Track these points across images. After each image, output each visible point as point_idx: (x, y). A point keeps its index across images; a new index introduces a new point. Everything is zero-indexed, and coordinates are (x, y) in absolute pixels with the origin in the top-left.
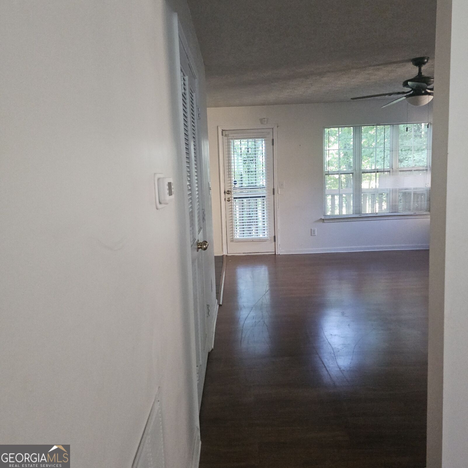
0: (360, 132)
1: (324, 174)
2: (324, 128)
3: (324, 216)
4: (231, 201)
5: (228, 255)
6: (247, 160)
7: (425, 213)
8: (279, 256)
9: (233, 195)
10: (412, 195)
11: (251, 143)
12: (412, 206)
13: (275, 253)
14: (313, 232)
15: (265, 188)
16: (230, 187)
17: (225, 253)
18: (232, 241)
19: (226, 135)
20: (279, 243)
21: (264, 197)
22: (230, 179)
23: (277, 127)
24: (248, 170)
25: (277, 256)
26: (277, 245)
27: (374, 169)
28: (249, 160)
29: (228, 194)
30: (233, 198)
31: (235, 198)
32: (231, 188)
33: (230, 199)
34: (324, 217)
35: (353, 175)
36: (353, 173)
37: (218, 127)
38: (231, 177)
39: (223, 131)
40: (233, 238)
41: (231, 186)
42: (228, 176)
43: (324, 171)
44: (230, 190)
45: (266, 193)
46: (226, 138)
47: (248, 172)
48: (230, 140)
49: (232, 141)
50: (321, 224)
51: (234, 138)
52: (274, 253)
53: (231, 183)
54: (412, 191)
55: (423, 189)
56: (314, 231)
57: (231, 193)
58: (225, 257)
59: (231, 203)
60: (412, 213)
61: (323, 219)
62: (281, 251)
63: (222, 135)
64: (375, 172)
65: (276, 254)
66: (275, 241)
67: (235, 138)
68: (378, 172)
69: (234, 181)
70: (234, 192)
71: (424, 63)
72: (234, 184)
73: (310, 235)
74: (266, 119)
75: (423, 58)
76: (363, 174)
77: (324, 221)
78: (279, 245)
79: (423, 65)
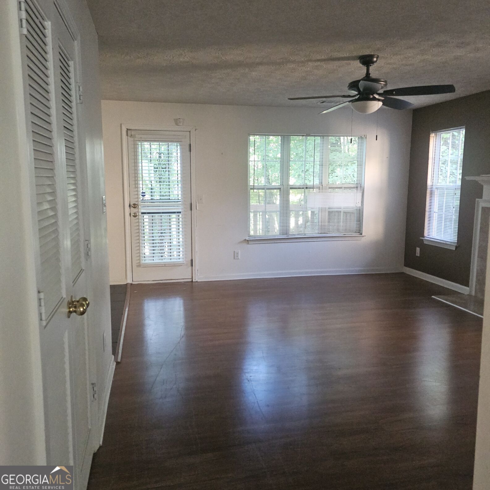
0: (289, 142)
1: (248, 188)
2: (249, 135)
3: (248, 236)
4: (137, 217)
5: (134, 283)
6: (159, 168)
7: (354, 235)
8: (196, 283)
9: (141, 209)
10: (342, 213)
11: (164, 147)
12: (341, 227)
13: (192, 280)
14: (236, 255)
15: (180, 202)
16: (137, 200)
17: (129, 280)
18: (139, 265)
19: (131, 135)
20: (197, 268)
21: (180, 212)
22: (136, 189)
23: (195, 130)
24: (160, 179)
25: (194, 283)
26: (195, 270)
27: (303, 185)
28: (161, 168)
29: (134, 207)
30: (140, 214)
31: (143, 213)
32: (138, 201)
33: (137, 214)
34: (248, 238)
35: (280, 190)
36: (280, 189)
37: (121, 124)
38: (137, 188)
39: (128, 131)
40: (140, 263)
41: (138, 198)
42: (134, 186)
43: (248, 185)
44: (136, 203)
45: (182, 208)
46: (132, 139)
47: (160, 182)
48: (137, 142)
49: (140, 143)
50: (245, 245)
51: (142, 139)
52: (191, 280)
53: (137, 194)
54: (342, 210)
55: (353, 208)
56: (237, 253)
57: (137, 207)
58: (129, 286)
59: (138, 219)
60: (342, 235)
61: (248, 241)
62: (199, 278)
63: (127, 135)
64: (304, 188)
65: (194, 281)
66: (192, 266)
67: (144, 139)
68: (307, 188)
69: (142, 193)
70: (142, 206)
71: (373, 62)
72: (142, 195)
73: (233, 258)
74: (181, 120)
75: (372, 56)
76: (290, 190)
77: (248, 242)
78: (198, 270)
79: (372, 64)
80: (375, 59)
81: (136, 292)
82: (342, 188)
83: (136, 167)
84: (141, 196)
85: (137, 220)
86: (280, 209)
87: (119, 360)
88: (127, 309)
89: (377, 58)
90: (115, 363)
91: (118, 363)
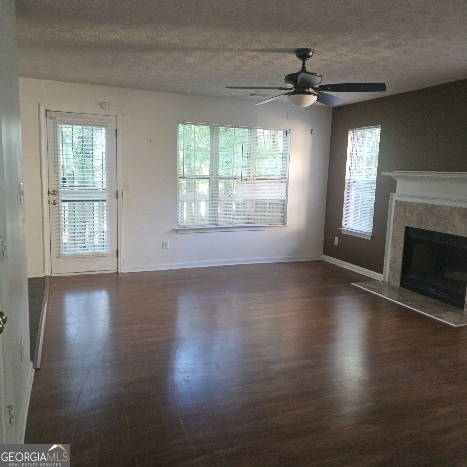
0: (218, 133)
1: (178, 177)
2: (179, 123)
3: (178, 226)
4: (57, 205)
5: (53, 275)
6: (82, 153)
7: (279, 225)
8: (122, 275)
9: (61, 196)
10: (268, 204)
11: (86, 131)
12: (267, 217)
13: (118, 271)
14: (164, 245)
15: (105, 189)
16: (56, 186)
17: (47, 273)
18: (59, 257)
19: (51, 117)
20: (123, 259)
21: (105, 201)
22: (56, 175)
23: (122, 115)
24: (82, 165)
25: (119, 275)
26: (121, 261)
27: (231, 176)
28: (84, 153)
29: (54, 195)
30: (60, 201)
31: (63, 201)
32: (58, 188)
33: (57, 202)
34: (177, 227)
35: (209, 180)
36: (210, 179)
37: (39, 105)
38: (58, 173)
39: (47, 112)
40: (59, 254)
41: (58, 184)
42: (53, 171)
43: (178, 174)
44: (56, 190)
45: (107, 196)
46: (52, 121)
47: (83, 168)
48: (57, 124)
49: (60, 126)
50: (174, 235)
51: (63, 122)
52: (116, 271)
53: (58, 181)
54: (268, 201)
55: (278, 199)
56: (166, 243)
57: (57, 194)
58: (47, 280)
59: (58, 206)
60: (267, 225)
61: (177, 230)
62: (125, 268)
63: (46, 116)
64: (232, 179)
65: (119, 272)
66: (118, 256)
67: (65, 122)
68: (235, 179)
69: (63, 179)
70: (62, 193)
71: (309, 57)
72: (63, 182)
73: (161, 248)
74: (106, 103)
75: (308, 50)
76: (220, 180)
77: (177, 232)
78: (124, 261)
79: (308, 58)
80: (311, 54)
81: (56, 285)
82: (268, 180)
83: (56, 152)
84: (61, 182)
85: (57, 209)
86: (210, 199)
87: (38, 366)
88: (46, 305)
89: (313, 52)
90: (34, 370)
91: (37, 370)
